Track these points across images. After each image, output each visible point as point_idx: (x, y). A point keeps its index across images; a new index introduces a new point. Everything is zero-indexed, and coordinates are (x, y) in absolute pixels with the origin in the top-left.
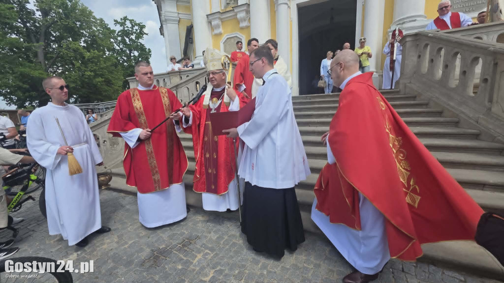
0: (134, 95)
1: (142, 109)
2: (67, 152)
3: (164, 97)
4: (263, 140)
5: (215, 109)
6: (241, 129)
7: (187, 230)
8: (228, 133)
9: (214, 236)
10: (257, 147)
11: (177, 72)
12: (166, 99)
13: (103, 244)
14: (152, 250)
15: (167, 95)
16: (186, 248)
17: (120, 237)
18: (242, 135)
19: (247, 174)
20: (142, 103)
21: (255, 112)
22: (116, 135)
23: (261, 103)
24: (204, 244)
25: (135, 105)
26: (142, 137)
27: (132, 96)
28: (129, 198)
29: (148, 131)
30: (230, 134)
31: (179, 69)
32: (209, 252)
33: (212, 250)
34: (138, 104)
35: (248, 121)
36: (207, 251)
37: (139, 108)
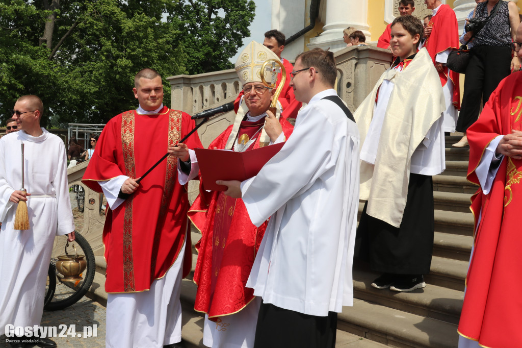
3: (173, 128)
12: (175, 131)
15: (179, 124)
20: (135, 136)
25: (125, 138)
27: (123, 123)
34: (128, 137)
37: (128, 146)
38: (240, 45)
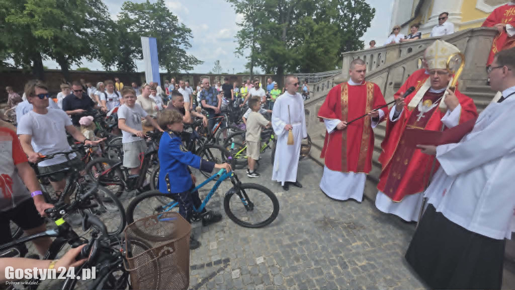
0: (343, 89)
1: (347, 102)
2: (290, 129)
3: (369, 93)
4: (468, 171)
5: (424, 114)
6: (441, 150)
7: (355, 215)
8: (424, 149)
9: (378, 235)
10: (457, 176)
11: (397, 45)
12: (371, 94)
13: (296, 194)
14: (324, 216)
15: (372, 90)
16: (350, 230)
17: (307, 195)
18: (440, 156)
19: (434, 196)
20: (349, 97)
21: (470, 136)
22: (322, 120)
23: (483, 126)
24: (366, 235)
25: (342, 98)
26: (339, 128)
27: (342, 90)
28: (318, 167)
29: (344, 123)
30: (426, 151)
31: (401, 41)
32: (369, 245)
33: (372, 244)
34: (345, 98)
35: (457, 142)
36: (368, 243)
37: (344, 102)
38: (365, 31)
